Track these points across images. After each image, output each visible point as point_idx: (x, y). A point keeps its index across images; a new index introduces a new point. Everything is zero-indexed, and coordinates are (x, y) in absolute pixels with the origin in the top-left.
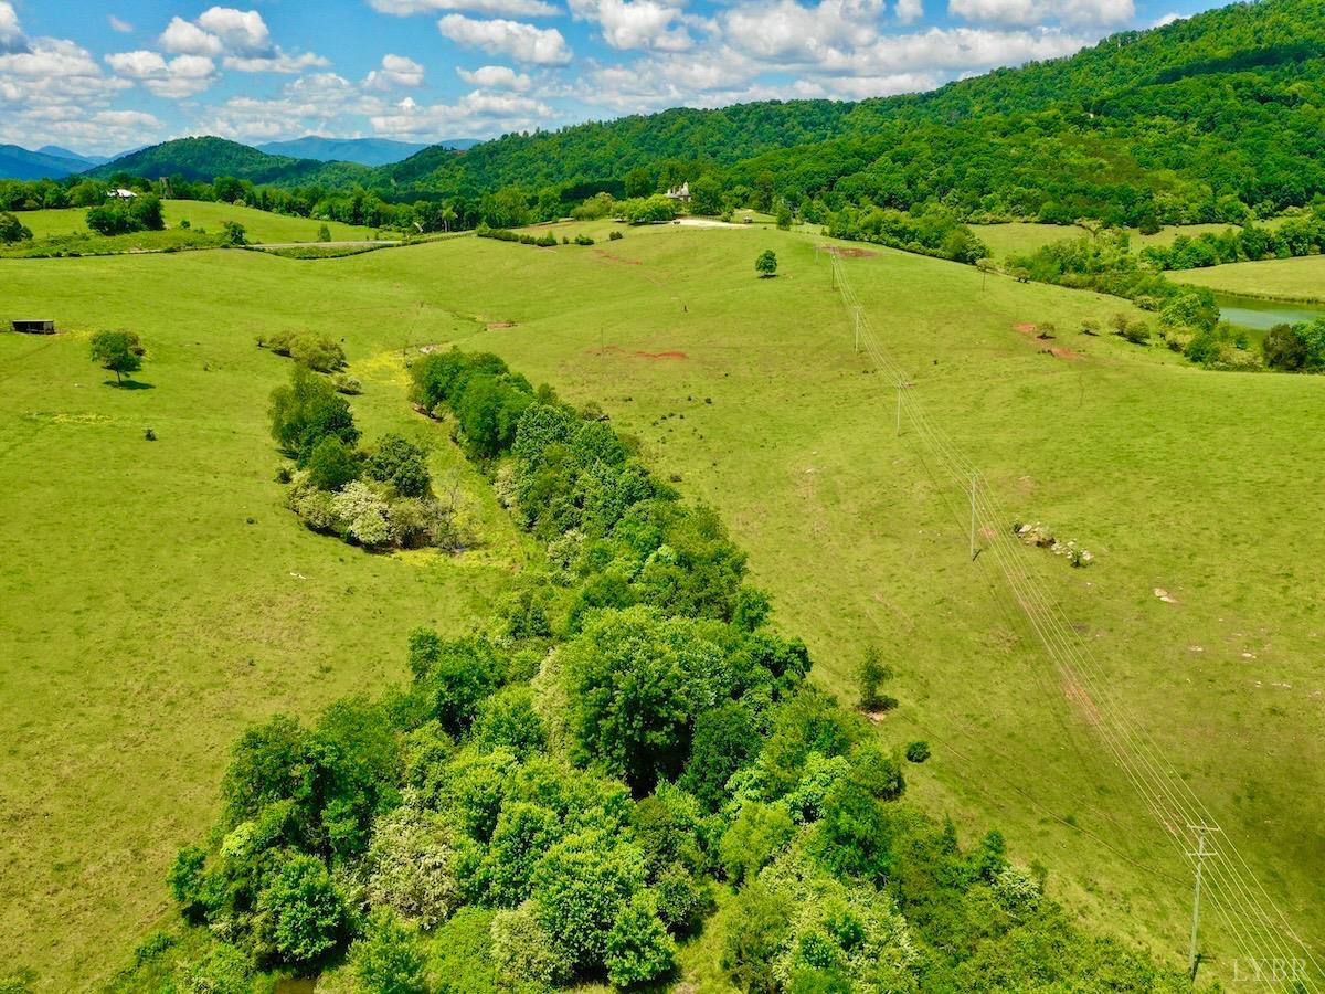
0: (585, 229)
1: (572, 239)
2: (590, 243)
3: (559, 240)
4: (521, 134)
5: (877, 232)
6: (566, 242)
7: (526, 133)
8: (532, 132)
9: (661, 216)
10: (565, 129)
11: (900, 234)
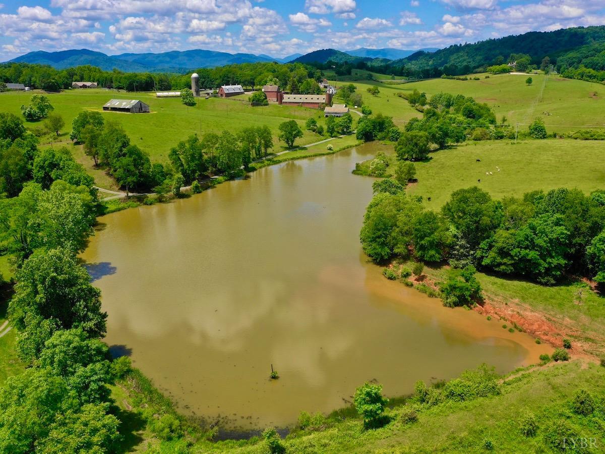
0: (477, 76)
1: (473, 78)
2: (479, 79)
3: (469, 79)
4: (458, 45)
5: (582, 77)
6: (471, 79)
7: (461, 45)
8: (463, 44)
9: (504, 71)
10: (478, 42)
11: (590, 77)
